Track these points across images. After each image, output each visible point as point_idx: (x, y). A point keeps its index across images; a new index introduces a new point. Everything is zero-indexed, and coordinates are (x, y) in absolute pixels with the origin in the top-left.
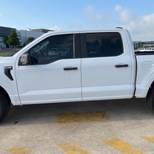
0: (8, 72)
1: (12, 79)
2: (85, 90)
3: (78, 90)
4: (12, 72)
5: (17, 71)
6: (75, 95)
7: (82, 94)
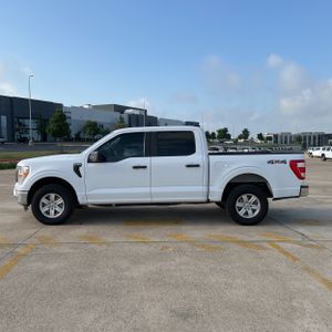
0: (77, 168)
1: (80, 176)
2: (154, 190)
3: (147, 190)
4: (81, 169)
5: (86, 168)
6: (144, 195)
7: (151, 195)
